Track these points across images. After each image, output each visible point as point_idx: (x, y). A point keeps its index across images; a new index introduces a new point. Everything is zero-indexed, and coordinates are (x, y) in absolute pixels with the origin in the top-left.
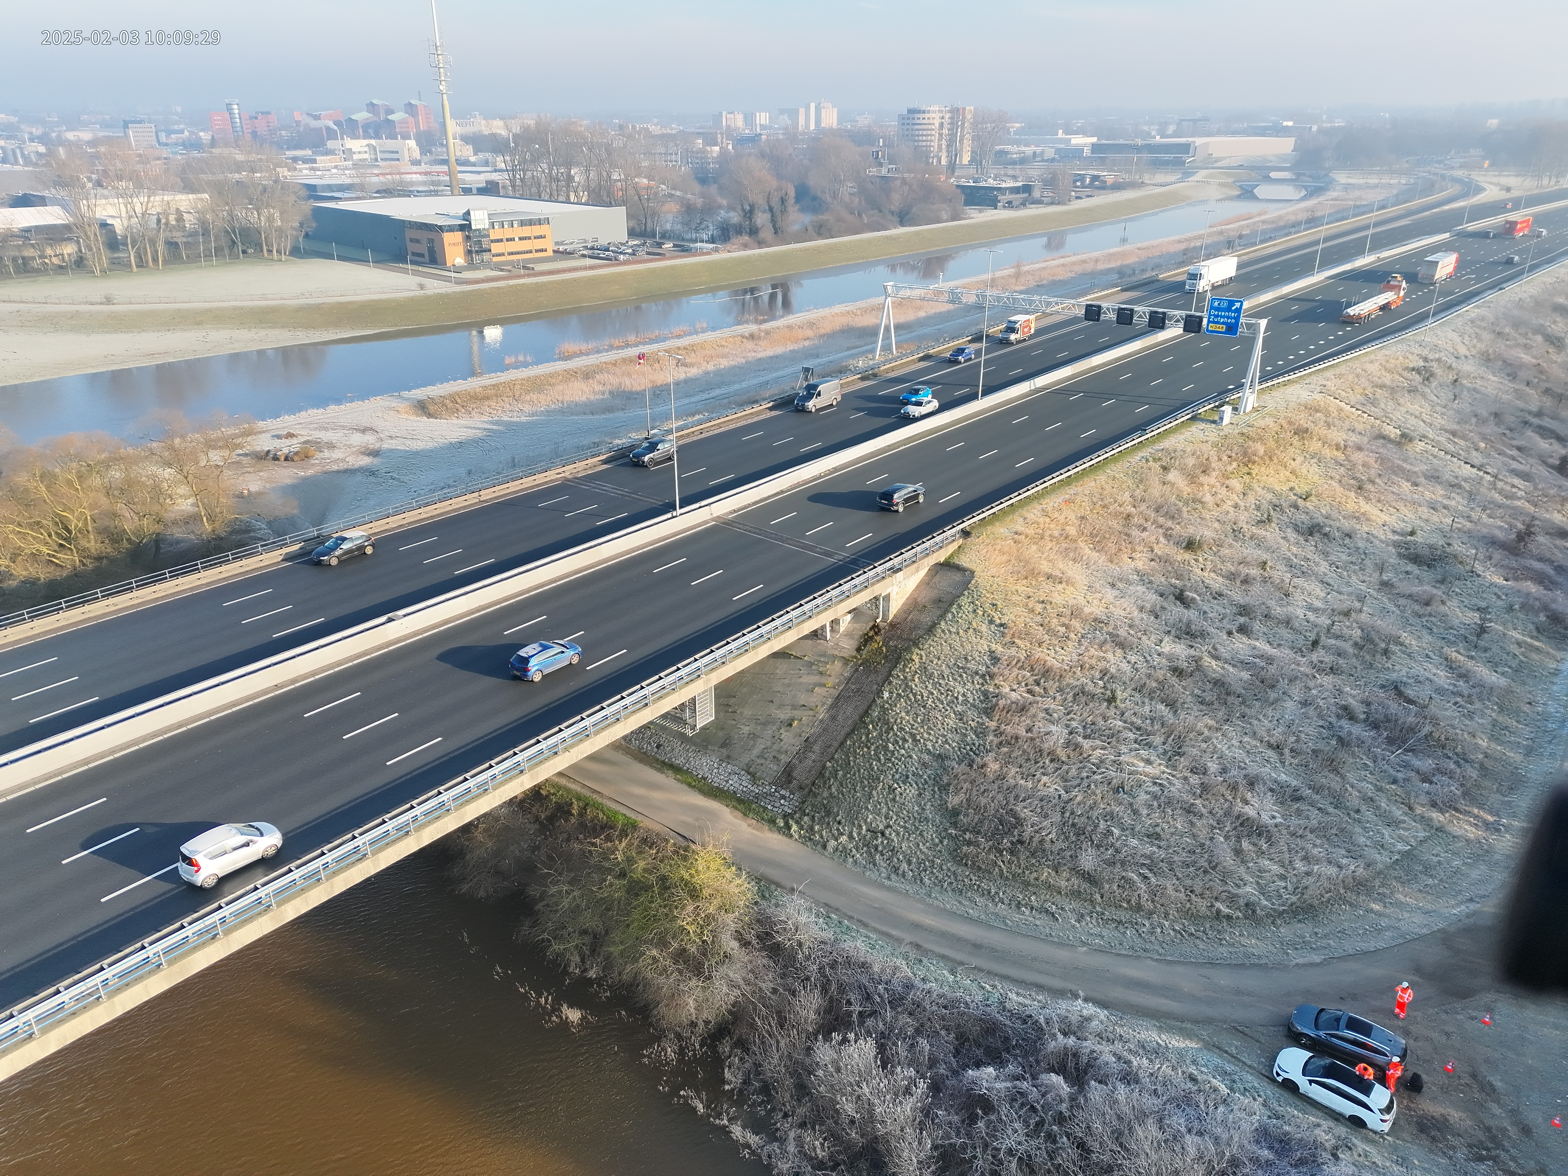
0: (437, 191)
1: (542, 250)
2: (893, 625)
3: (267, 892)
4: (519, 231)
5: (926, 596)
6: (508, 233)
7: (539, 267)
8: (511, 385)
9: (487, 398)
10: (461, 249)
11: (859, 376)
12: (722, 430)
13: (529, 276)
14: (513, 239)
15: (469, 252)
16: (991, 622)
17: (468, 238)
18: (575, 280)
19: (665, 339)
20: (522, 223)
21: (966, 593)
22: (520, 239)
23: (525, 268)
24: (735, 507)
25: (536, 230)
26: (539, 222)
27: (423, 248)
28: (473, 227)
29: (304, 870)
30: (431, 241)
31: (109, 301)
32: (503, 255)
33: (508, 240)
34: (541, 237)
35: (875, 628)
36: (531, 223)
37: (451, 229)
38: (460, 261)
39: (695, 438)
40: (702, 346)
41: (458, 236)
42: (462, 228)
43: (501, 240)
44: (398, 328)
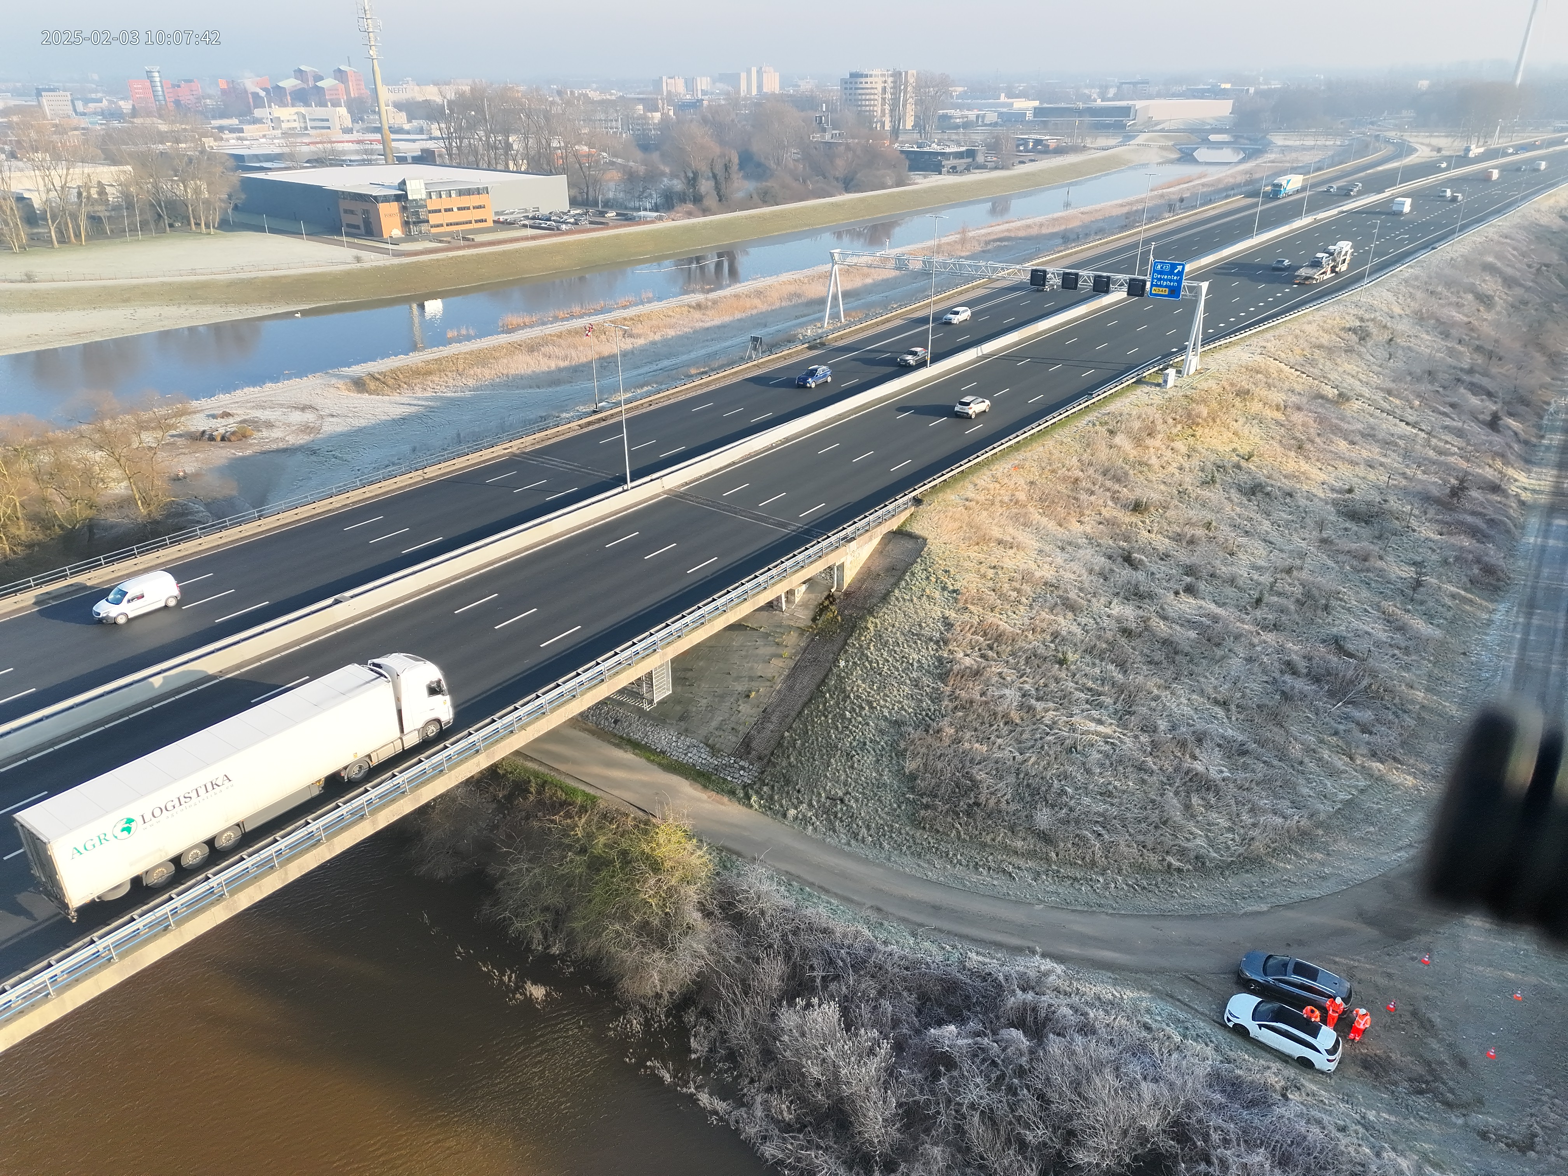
0: (370, 160)
1: (482, 221)
2: (847, 594)
3: (218, 881)
4: (457, 201)
5: (879, 565)
6: (445, 203)
7: (479, 238)
8: (454, 359)
9: (429, 373)
10: (397, 220)
11: (806, 345)
12: (672, 401)
13: (469, 247)
14: (451, 210)
15: (407, 223)
16: (944, 588)
17: (404, 209)
18: (517, 251)
19: (610, 311)
20: (461, 193)
21: (919, 560)
22: (459, 209)
23: (464, 239)
24: (687, 480)
25: (474, 200)
26: (478, 191)
27: (358, 220)
28: (410, 197)
29: (256, 858)
30: (366, 212)
31: (29, 278)
32: (442, 225)
33: (446, 210)
34: (480, 207)
35: (830, 597)
36: (469, 192)
37: (386, 199)
38: (397, 233)
39: (644, 411)
40: (649, 316)
41: (395, 206)
42: (397, 198)
43: (440, 211)
44: (334, 302)
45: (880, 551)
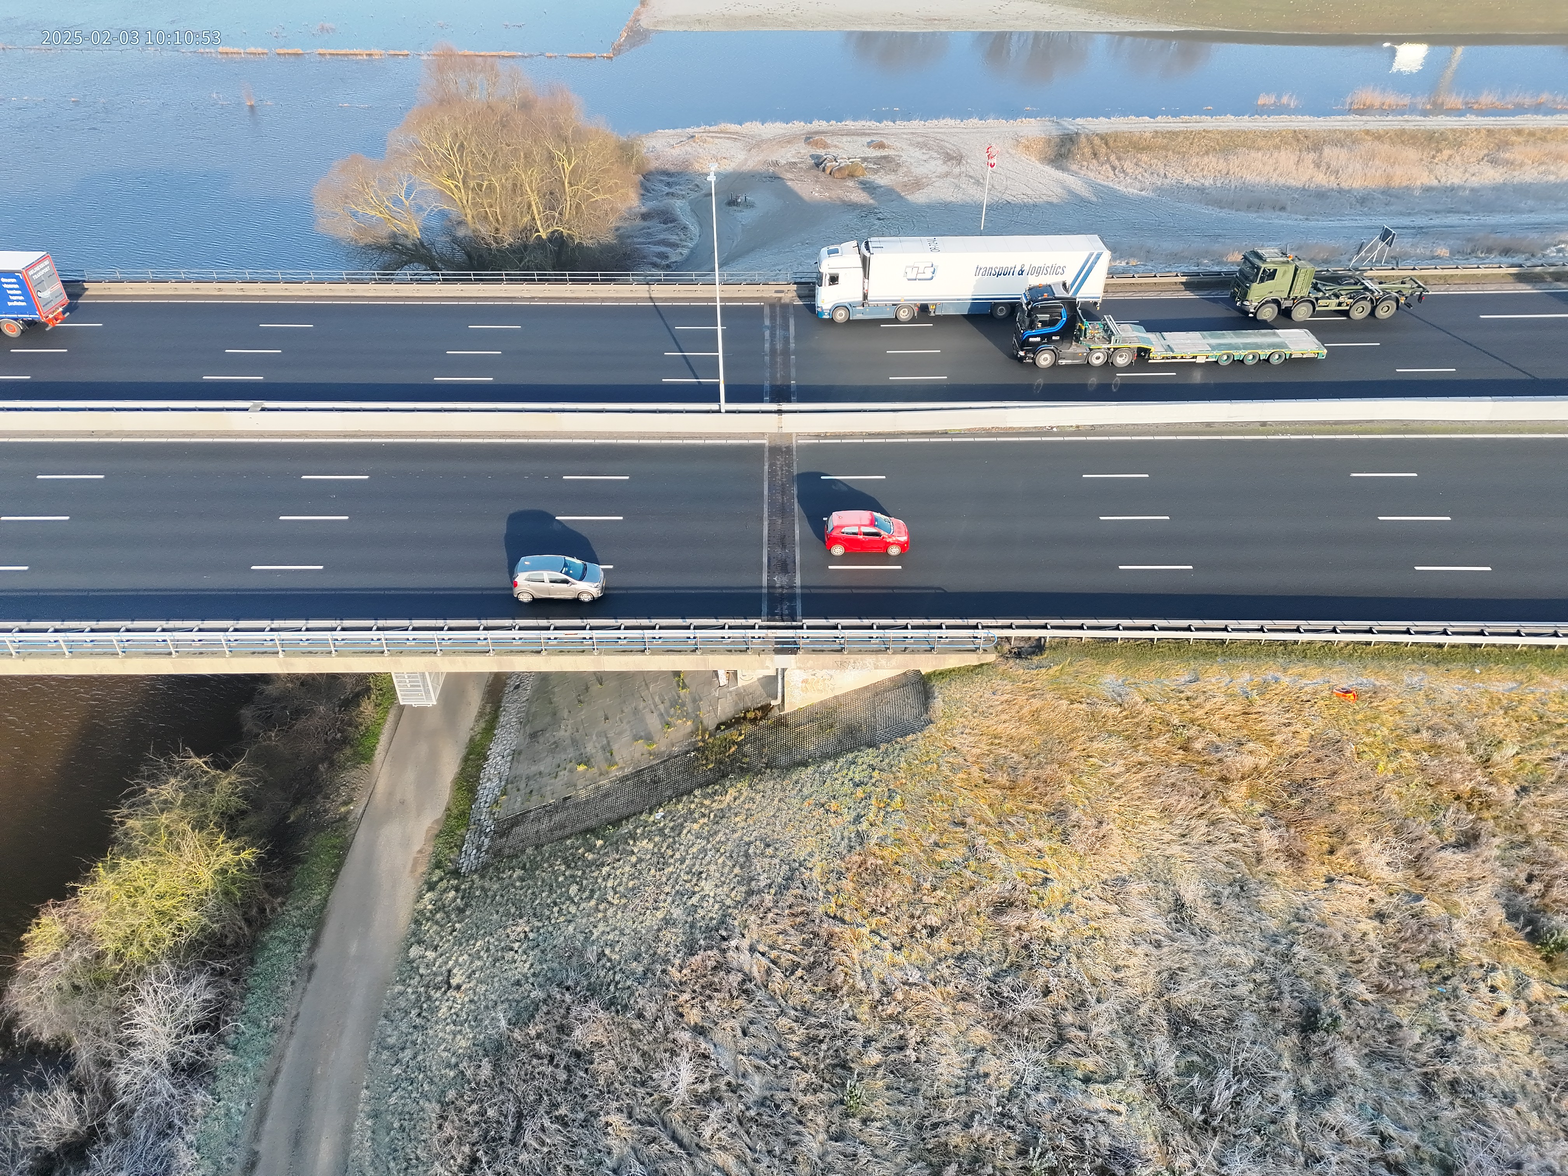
21: (883, 746)
35: (766, 709)
45: (877, 692)
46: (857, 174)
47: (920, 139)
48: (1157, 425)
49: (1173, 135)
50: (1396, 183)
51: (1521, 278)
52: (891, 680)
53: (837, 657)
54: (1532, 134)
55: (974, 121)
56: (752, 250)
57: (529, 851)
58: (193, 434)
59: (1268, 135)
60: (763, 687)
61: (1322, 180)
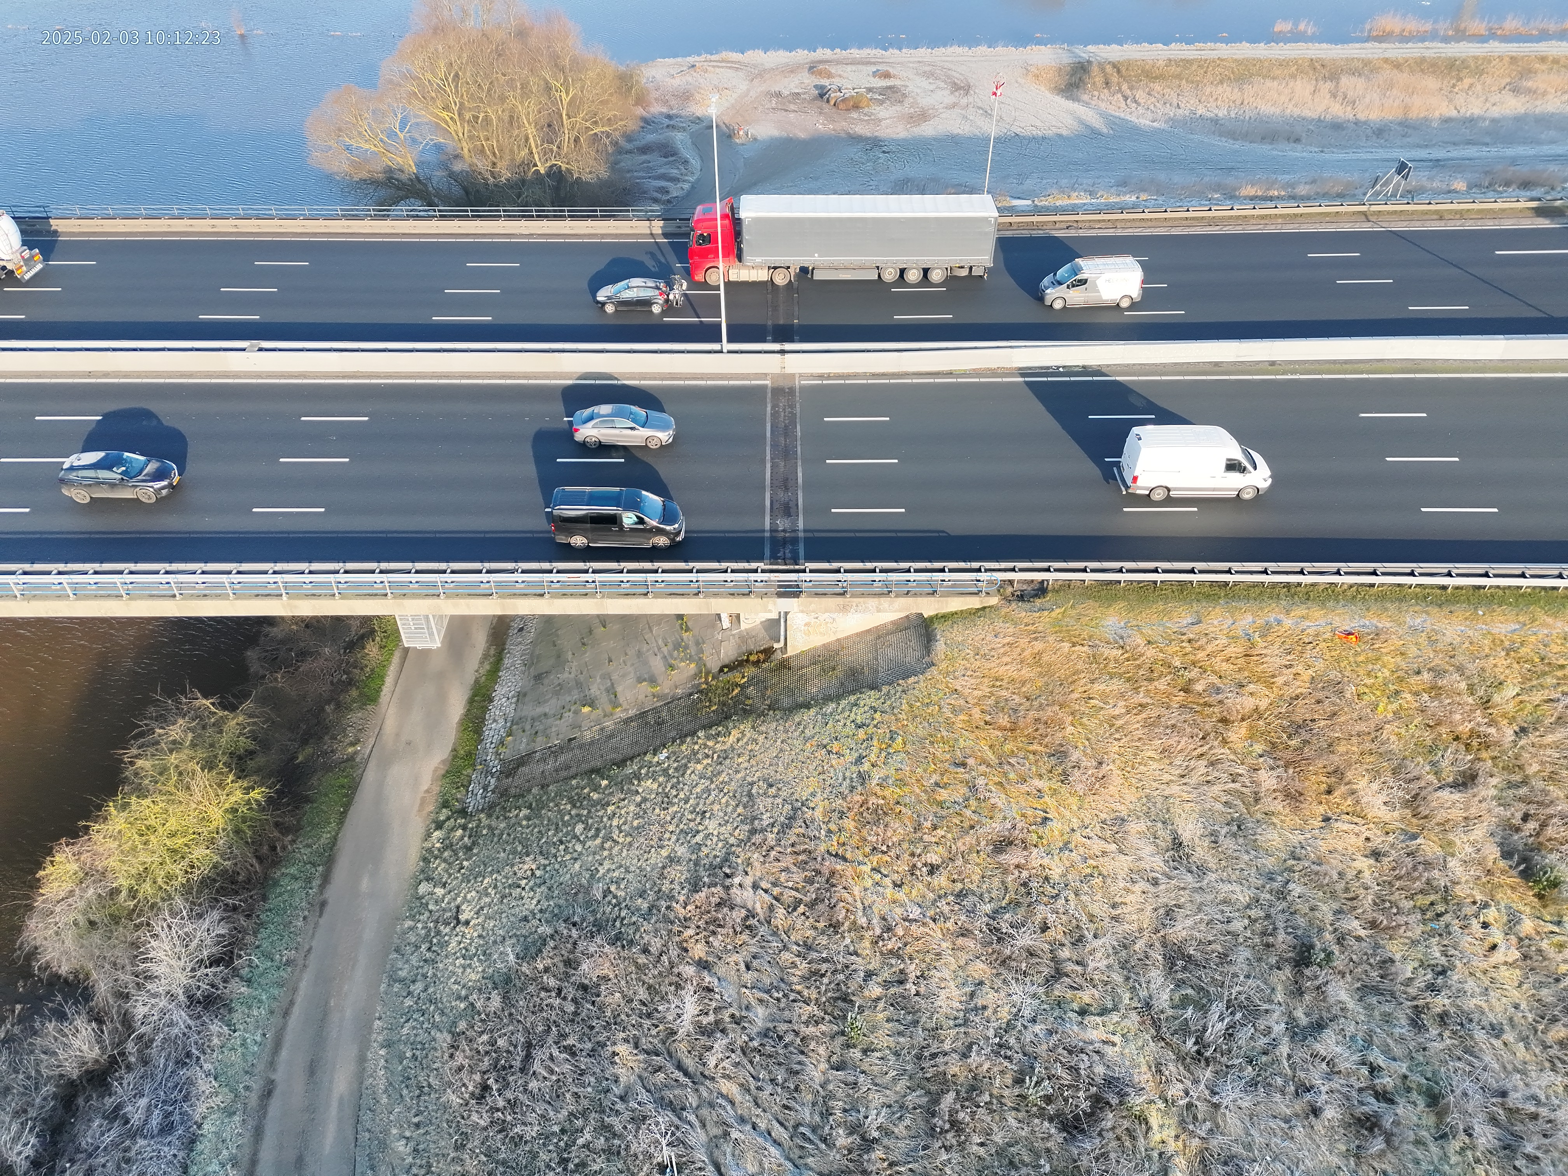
35: (768, 652)
45: (879, 635)
46: (861, 105)
47: (927, 69)
48: (1164, 365)
49: (1187, 63)
50: (1413, 115)
51: (1540, 212)
52: (893, 623)
53: (840, 600)
54: (1556, 61)
55: (983, 49)
56: (755, 184)
57: (535, 790)
58: (191, 375)
59: (1283, 64)
60: (766, 631)
61: (1338, 111)
